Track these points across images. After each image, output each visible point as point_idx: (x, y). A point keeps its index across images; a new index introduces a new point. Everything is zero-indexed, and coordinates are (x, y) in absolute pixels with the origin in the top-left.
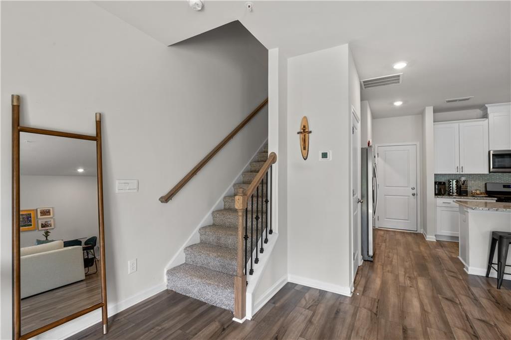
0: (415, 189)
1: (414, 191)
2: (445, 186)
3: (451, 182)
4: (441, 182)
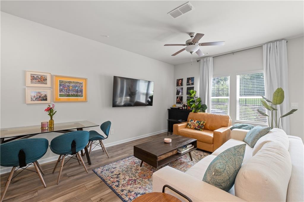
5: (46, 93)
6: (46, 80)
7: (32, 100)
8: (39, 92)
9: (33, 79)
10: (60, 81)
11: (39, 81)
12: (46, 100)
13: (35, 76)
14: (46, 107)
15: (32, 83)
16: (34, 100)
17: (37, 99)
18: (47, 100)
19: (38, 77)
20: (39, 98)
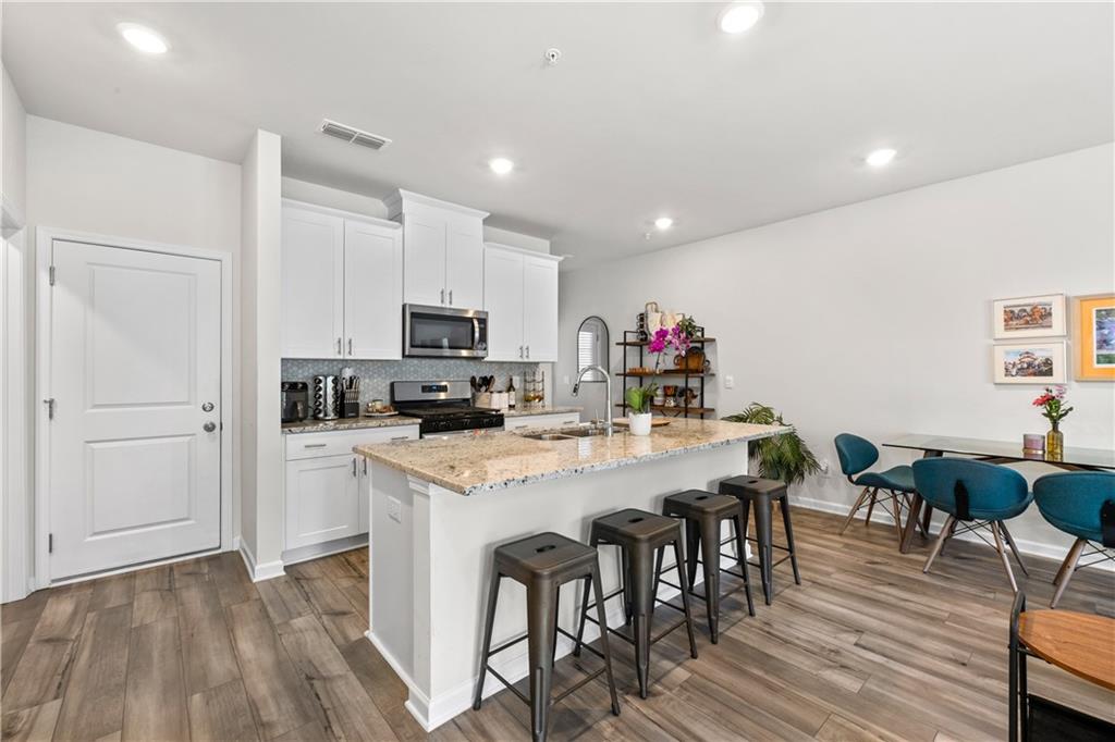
0: (217, 408)
1: (213, 417)
2: (307, 395)
3: (320, 381)
4: (295, 384)
5: (1047, 355)
6: (1050, 314)
7: (1007, 372)
8: (1027, 353)
9: (1011, 319)
10: (1098, 311)
11: (1027, 322)
12: (1049, 373)
13: (1016, 310)
14: (1040, 393)
15: (1008, 328)
16: (1014, 373)
17: (1022, 371)
18: (1051, 375)
19: (1025, 311)
20: (1028, 368)
